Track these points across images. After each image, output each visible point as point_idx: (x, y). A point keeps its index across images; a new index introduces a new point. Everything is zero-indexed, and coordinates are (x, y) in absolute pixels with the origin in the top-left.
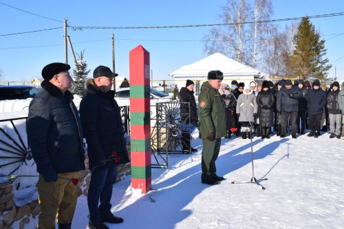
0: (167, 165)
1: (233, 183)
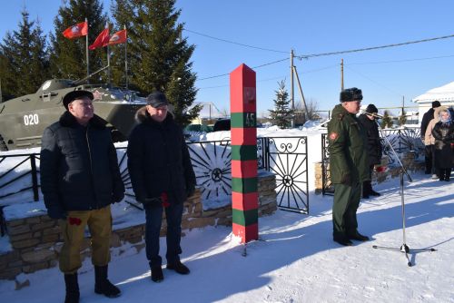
0: (308, 211)
1: (375, 247)
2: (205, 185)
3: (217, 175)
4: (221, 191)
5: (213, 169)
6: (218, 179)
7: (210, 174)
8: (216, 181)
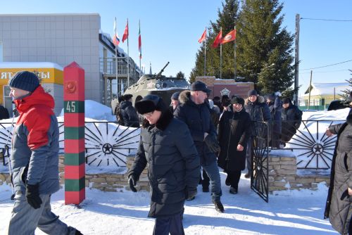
2: (96, 156)
3: (107, 149)
4: (112, 162)
5: (104, 143)
6: (108, 152)
7: (101, 147)
8: (106, 154)
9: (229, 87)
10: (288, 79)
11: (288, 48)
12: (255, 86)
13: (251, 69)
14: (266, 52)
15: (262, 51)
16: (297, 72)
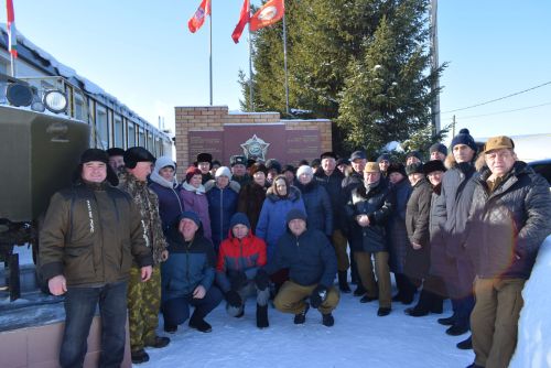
9: (262, 131)
10: (418, 108)
11: (414, 30)
12: (334, 128)
13: (322, 85)
14: (359, 40)
15: (348, 37)
16: (435, 93)
